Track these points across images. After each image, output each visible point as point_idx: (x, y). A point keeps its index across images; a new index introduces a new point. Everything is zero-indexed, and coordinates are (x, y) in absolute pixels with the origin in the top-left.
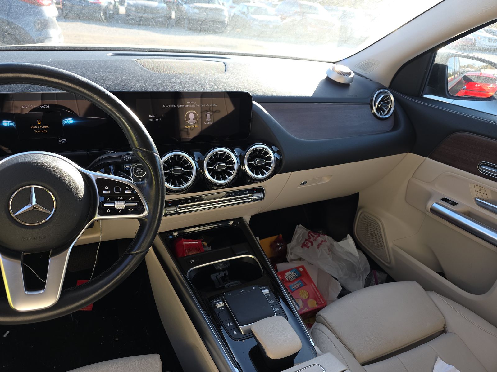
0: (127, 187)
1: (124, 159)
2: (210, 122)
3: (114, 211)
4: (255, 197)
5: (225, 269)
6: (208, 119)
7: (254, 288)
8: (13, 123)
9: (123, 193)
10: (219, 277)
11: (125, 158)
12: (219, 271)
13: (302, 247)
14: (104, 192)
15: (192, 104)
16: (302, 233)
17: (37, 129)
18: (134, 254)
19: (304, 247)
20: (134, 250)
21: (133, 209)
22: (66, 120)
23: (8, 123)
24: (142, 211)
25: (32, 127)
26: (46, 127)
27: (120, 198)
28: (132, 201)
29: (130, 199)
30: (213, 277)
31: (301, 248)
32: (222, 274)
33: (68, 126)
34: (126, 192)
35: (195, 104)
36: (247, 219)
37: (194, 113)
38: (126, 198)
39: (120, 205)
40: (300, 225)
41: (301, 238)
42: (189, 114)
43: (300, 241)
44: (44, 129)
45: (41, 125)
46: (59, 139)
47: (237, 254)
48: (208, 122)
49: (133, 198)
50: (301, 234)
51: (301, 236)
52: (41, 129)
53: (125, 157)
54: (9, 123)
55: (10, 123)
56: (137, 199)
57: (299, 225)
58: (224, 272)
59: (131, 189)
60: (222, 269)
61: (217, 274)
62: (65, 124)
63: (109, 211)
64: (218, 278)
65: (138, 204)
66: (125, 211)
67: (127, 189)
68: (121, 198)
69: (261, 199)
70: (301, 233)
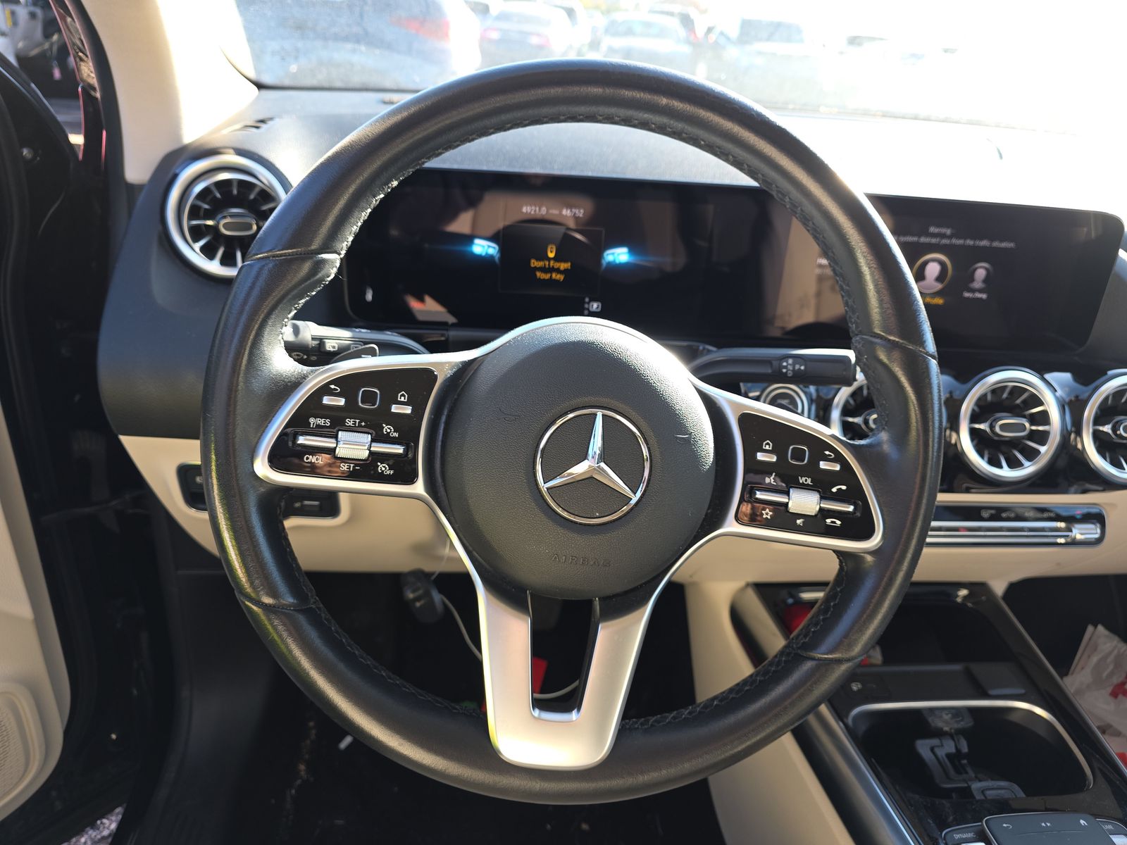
0: (827, 453)
1: (781, 367)
2: (980, 291)
3: (784, 519)
4: (1082, 534)
5: (960, 732)
6: (978, 283)
7: (1082, 822)
8: (494, 248)
9: (812, 470)
10: (941, 753)
11: (786, 367)
12: (939, 734)
13: (1114, 694)
14: (761, 456)
15: (943, 236)
16: (1115, 652)
17: (543, 270)
18: (819, 659)
19: (1120, 697)
20: (823, 648)
21: (838, 522)
22: (613, 254)
23: (483, 246)
24: (867, 533)
25: (535, 263)
26: (564, 266)
27: (806, 480)
28: (839, 497)
29: (834, 490)
30: (923, 747)
31: (1111, 699)
32: (949, 747)
33: (616, 268)
34: (823, 465)
35: (950, 237)
36: (999, 588)
37: (942, 263)
38: (822, 485)
39: (804, 502)
40: (1100, 628)
41: (1111, 667)
42: (926, 263)
43: (1105, 675)
44: (558, 271)
45: (556, 259)
46: (587, 300)
47: (992, 692)
48: (973, 291)
49: (844, 488)
50: (1112, 657)
51: (1109, 660)
52: (551, 270)
53: (785, 364)
54: (486, 247)
55: (489, 246)
56: (855, 494)
57: (1096, 626)
58: (954, 740)
59: (839, 458)
60: (951, 729)
61: (935, 742)
62: (609, 263)
63: (767, 514)
64: (940, 757)
65: (855, 509)
66: (815, 524)
67: (826, 459)
68: (809, 481)
69: (1099, 541)
70: (1110, 653)
